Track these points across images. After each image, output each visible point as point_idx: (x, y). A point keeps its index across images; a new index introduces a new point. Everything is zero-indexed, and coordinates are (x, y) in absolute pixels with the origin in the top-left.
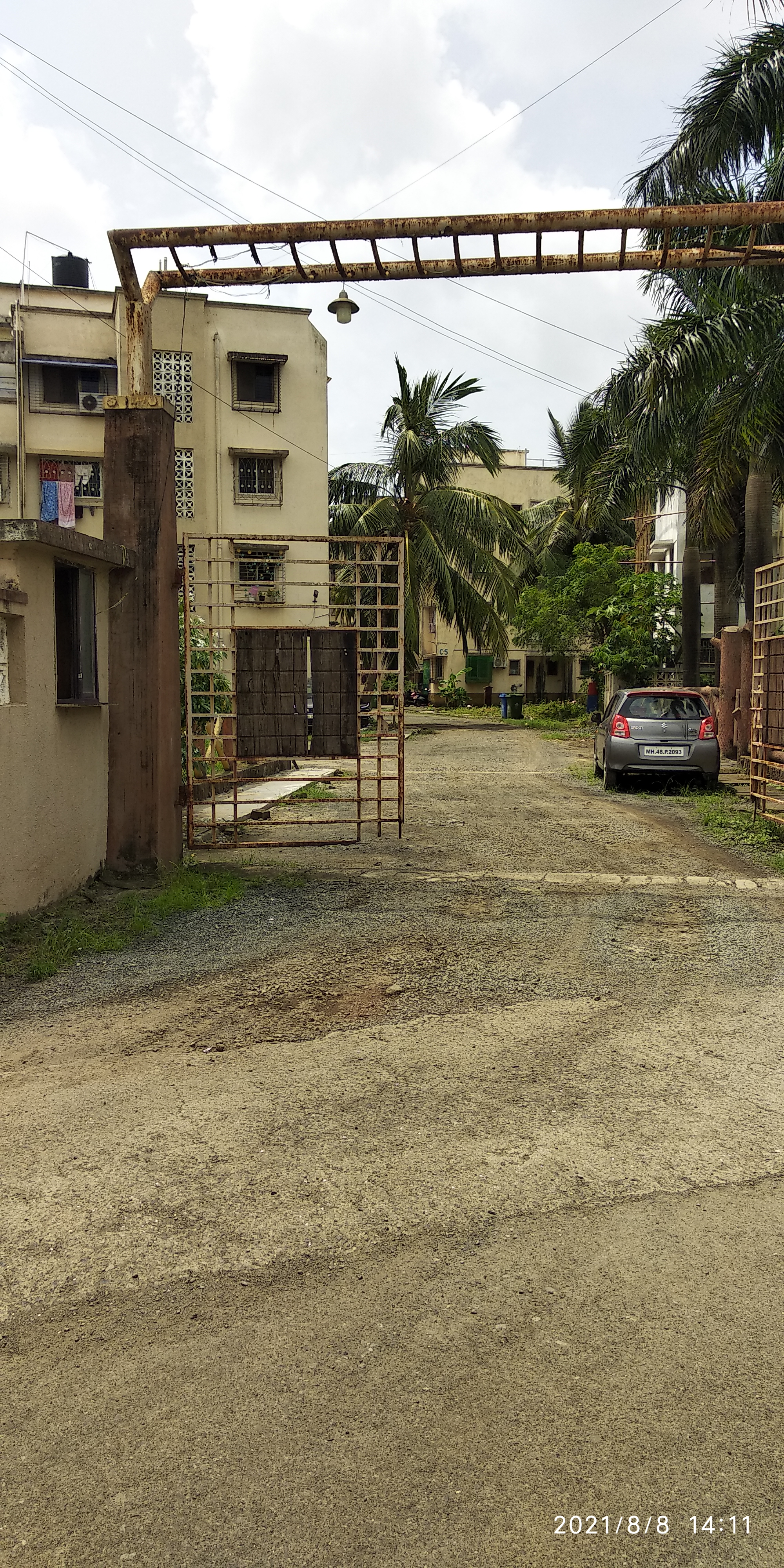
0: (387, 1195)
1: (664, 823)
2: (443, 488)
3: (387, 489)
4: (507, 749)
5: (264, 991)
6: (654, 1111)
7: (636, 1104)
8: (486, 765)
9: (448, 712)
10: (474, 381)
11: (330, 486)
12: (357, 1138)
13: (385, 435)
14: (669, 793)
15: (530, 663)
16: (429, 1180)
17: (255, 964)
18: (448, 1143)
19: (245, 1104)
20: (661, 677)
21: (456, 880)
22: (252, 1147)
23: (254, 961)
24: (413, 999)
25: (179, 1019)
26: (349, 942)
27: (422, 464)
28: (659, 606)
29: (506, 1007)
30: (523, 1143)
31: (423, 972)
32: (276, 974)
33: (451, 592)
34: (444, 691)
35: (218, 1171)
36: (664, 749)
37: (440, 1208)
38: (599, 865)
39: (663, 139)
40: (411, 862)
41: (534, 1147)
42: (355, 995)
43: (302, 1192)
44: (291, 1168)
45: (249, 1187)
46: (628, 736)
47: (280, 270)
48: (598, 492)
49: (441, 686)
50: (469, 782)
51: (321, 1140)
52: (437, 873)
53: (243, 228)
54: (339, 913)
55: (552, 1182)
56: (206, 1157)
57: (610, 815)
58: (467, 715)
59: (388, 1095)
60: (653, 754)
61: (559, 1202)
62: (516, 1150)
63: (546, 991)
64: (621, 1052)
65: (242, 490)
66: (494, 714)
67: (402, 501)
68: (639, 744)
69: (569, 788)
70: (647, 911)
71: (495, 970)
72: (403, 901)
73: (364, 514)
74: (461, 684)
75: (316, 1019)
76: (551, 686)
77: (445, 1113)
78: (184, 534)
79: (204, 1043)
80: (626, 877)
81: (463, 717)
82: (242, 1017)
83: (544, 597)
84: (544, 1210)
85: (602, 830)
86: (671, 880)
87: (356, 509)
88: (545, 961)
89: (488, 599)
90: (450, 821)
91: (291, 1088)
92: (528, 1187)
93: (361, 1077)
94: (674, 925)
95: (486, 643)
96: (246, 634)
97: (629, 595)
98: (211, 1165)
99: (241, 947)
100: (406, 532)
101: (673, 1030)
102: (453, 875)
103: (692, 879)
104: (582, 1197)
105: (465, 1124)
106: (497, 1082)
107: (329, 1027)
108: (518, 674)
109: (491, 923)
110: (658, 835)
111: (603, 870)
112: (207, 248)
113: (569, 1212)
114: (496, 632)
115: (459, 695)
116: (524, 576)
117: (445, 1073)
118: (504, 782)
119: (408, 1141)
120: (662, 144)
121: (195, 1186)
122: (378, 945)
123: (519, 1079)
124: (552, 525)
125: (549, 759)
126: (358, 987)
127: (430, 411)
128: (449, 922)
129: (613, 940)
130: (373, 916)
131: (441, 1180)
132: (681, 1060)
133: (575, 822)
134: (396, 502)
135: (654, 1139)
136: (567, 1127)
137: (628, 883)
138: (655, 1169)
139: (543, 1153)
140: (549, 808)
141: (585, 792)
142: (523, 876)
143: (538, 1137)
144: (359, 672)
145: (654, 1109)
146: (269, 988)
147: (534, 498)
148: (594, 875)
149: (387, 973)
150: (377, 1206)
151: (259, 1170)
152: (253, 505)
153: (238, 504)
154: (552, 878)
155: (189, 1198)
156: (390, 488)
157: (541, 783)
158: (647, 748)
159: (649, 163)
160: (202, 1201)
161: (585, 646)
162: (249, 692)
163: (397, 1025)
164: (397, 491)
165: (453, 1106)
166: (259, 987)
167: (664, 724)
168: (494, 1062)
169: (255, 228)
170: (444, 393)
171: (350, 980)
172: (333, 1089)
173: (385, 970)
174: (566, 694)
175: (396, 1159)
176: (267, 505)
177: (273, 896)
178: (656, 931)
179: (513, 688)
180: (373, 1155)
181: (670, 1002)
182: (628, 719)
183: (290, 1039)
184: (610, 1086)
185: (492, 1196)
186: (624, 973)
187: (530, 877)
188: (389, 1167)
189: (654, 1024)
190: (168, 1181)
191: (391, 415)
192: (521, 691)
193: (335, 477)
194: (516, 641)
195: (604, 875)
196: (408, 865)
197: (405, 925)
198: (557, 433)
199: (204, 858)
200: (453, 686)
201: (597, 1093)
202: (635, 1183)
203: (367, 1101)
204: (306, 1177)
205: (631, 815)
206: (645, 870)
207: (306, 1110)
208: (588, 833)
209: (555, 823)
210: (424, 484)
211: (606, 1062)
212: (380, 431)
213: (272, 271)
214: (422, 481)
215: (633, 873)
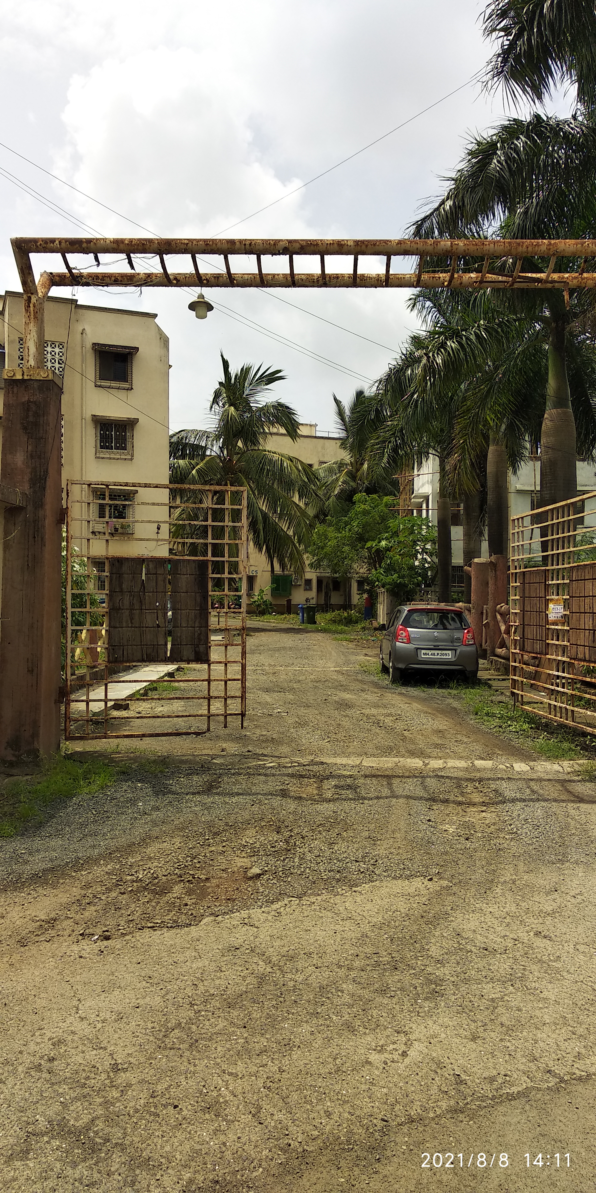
0: (284, 1104)
1: (443, 712)
2: (255, 450)
3: (214, 449)
4: (309, 649)
5: (141, 876)
6: (506, 998)
7: (491, 991)
8: (295, 662)
9: (258, 618)
10: (280, 371)
11: (170, 446)
12: (246, 1038)
13: (213, 409)
14: (441, 687)
15: (320, 581)
16: (320, 1084)
17: (130, 848)
18: (331, 1041)
19: (138, 1002)
20: (422, 594)
21: (290, 765)
22: (149, 1052)
23: (130, 846)
24: (272, 882)
25: (67, 907)
26: (210, 825)
27: (240, 432)
28: (419, 541)
29: (354, 889)
30: (399, 1038)
31: (276, 853)
32: (150, 858)
33: (261, 528)
34: (255, 602)
35: (120, 1081)
36: (436, 652)
37: (335, 1117)
38: (403, 750)
39: (432, 199)
40: (250, 748)
41: (410, 1042)
42: (221, 878)
43: (203, 1104)
44: (189, 1076)
45: (151, 1100)
46: (409, 642)
47: (149, 276)
48: (375, 455)
49: (253, 598)
50: (284, 677)
51: (214, 1041)
52: (274, 759)
53: (122, 241)
54: (198, 798)
55: (433, 1082)
56: (107, 1067)
57: (400, 705)
58: (272, 620)
59: (268, 987)
60: (428, 656)
61: (444, 1105)
62: (395, 1046)
63: (385, 872)
64: (464, 935)
65: (102, 447)
66: (294, 620)
67: (225, 459)
68: (417, 649)
69: (361, 681)
70: (449, 792)
71: (338, 852)
72: (250, 785)
73: (197, 468)
74: (268, 597)
75: (189, 903)
76: (336, 599)
77: (323, 1007)
78: (68, 480)
79: (91, 931)
80: (427, 762)
81: (269, 622)
82: (124, 903)
83: (331, 532)
84: (431, 1115)
85: (397, 719)
86: (462, 764)
87: (190, 464)
88: (378, 842)
89: (291, 533)
90: (276, 711)
91: (178, 982)
92: (413, 1089)
93: (240, 969)
94: (474, 805)
95: (288, 567)
96: (118, 561)
97: (396, 534)
98: (112, 1074)
99: (117, 832)
100: (228, 482)
101: (502, 911)
102: (288, 760)
103: (479, 763)
104: (463, 1098)
105: (343, 1019)
106: (363, 970)
107: (202, 911)
108: (311, 589)
109: (326, 805)
110: (442, 723)
111: (407, 754)
112: (92, 255)
113: (455, 1116)
114: (295, 558)
115: (267, 605)
116: (316, 516)
117: (315, 962)
118: (312, 677)
119: (294, 1040)
120: (432, 202)
121: (99, 1100)
122: (236, 828)
123: (382, 966)
124: (337, 480)
125: (342, 657)
126: (223, 870)
127: (246, 392)
128: (292, 805)
129: (429, 820)
130: (227, 800)
131: (332, 1084)
132: (517, 942)
133: (374, 711)
134: (221, 459)
135: (514, 1028)
136: (435, 1018)
137: (429, 766)
138: (522, 1063)
139: (419, 1048)
140: (351, 699)
141: (376, 685)
142: (344, 761)
143: (411, 1030)
144: (210, 593)
145: (506, 995)
146: (145, 873)
147: (322, 460)
148: (401, 759)
149: (245, 855)
150: (276, 1118)
151: (159, 1079)
152: (110, 458)
153: (99, 458)
154: (369, 762)
155: (94, 1115)
156: (216, 448)
157: (340, 678)
158: (423, 651)
159: (423, 216)
160: (107, 1119)
161: (361, 569)
162: (120, 609)
163: (263, 909)
164: (222, 451)
165: (328, 998)
166: (136, 872)
167: (436, 633)
168: (356, 948)
169: (132, 242)
170: (257, 380)
171: (215, 863)
172: (217, 982)
173: (243, 853)
174: (347, 606)
175: (286, 1061)
176: (121, 459)
177: (139, 781)
178: (460, 811)
179: (307, 600)
180: (265, 1057)
181: (492, 881)
182: (409, 629)
183: (169, 925)
184: (462, 971)
185: (382, 1100)
186: (446, 853)
187: (350, 762)
188: (281, 1071)
189: (485, 905)
190: (72, 1095)
191: (217, 395)
192: (313, 602)
193: (174, 439)
194: (311, 565)
195: (409, 760)
196: (249, 751)
197: (255, 808)
198: (341, 413)
199: (78, 747)
200: (262, 598)
201: (452, 979)
202: (508, 1078)
203: (250, 995)
204: (204, 1086)
205: (416, 705)
206: (440, 755)
207: (195, 1007)
208: (386, 721)
209: (358, 712)
210: (241, 446)
211: (453, 946)
212: (209, 406)
213: (144, 277)
214: (240, 444)
215: (430, 757)
